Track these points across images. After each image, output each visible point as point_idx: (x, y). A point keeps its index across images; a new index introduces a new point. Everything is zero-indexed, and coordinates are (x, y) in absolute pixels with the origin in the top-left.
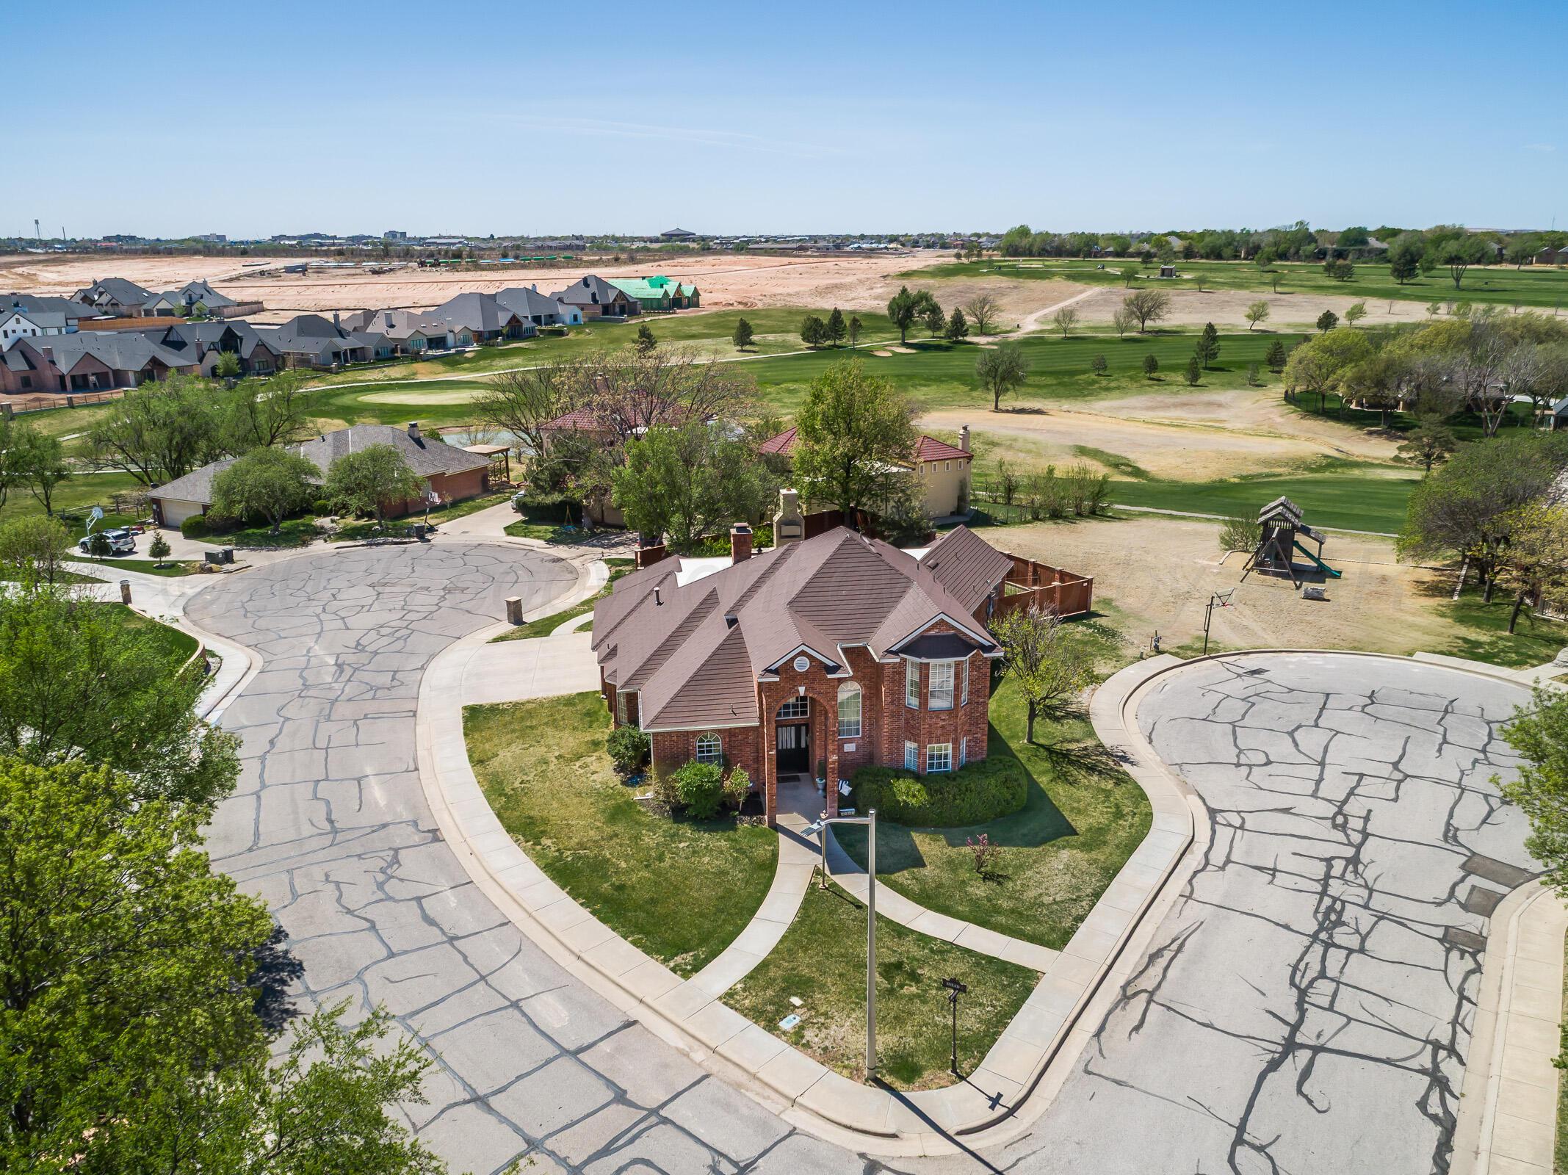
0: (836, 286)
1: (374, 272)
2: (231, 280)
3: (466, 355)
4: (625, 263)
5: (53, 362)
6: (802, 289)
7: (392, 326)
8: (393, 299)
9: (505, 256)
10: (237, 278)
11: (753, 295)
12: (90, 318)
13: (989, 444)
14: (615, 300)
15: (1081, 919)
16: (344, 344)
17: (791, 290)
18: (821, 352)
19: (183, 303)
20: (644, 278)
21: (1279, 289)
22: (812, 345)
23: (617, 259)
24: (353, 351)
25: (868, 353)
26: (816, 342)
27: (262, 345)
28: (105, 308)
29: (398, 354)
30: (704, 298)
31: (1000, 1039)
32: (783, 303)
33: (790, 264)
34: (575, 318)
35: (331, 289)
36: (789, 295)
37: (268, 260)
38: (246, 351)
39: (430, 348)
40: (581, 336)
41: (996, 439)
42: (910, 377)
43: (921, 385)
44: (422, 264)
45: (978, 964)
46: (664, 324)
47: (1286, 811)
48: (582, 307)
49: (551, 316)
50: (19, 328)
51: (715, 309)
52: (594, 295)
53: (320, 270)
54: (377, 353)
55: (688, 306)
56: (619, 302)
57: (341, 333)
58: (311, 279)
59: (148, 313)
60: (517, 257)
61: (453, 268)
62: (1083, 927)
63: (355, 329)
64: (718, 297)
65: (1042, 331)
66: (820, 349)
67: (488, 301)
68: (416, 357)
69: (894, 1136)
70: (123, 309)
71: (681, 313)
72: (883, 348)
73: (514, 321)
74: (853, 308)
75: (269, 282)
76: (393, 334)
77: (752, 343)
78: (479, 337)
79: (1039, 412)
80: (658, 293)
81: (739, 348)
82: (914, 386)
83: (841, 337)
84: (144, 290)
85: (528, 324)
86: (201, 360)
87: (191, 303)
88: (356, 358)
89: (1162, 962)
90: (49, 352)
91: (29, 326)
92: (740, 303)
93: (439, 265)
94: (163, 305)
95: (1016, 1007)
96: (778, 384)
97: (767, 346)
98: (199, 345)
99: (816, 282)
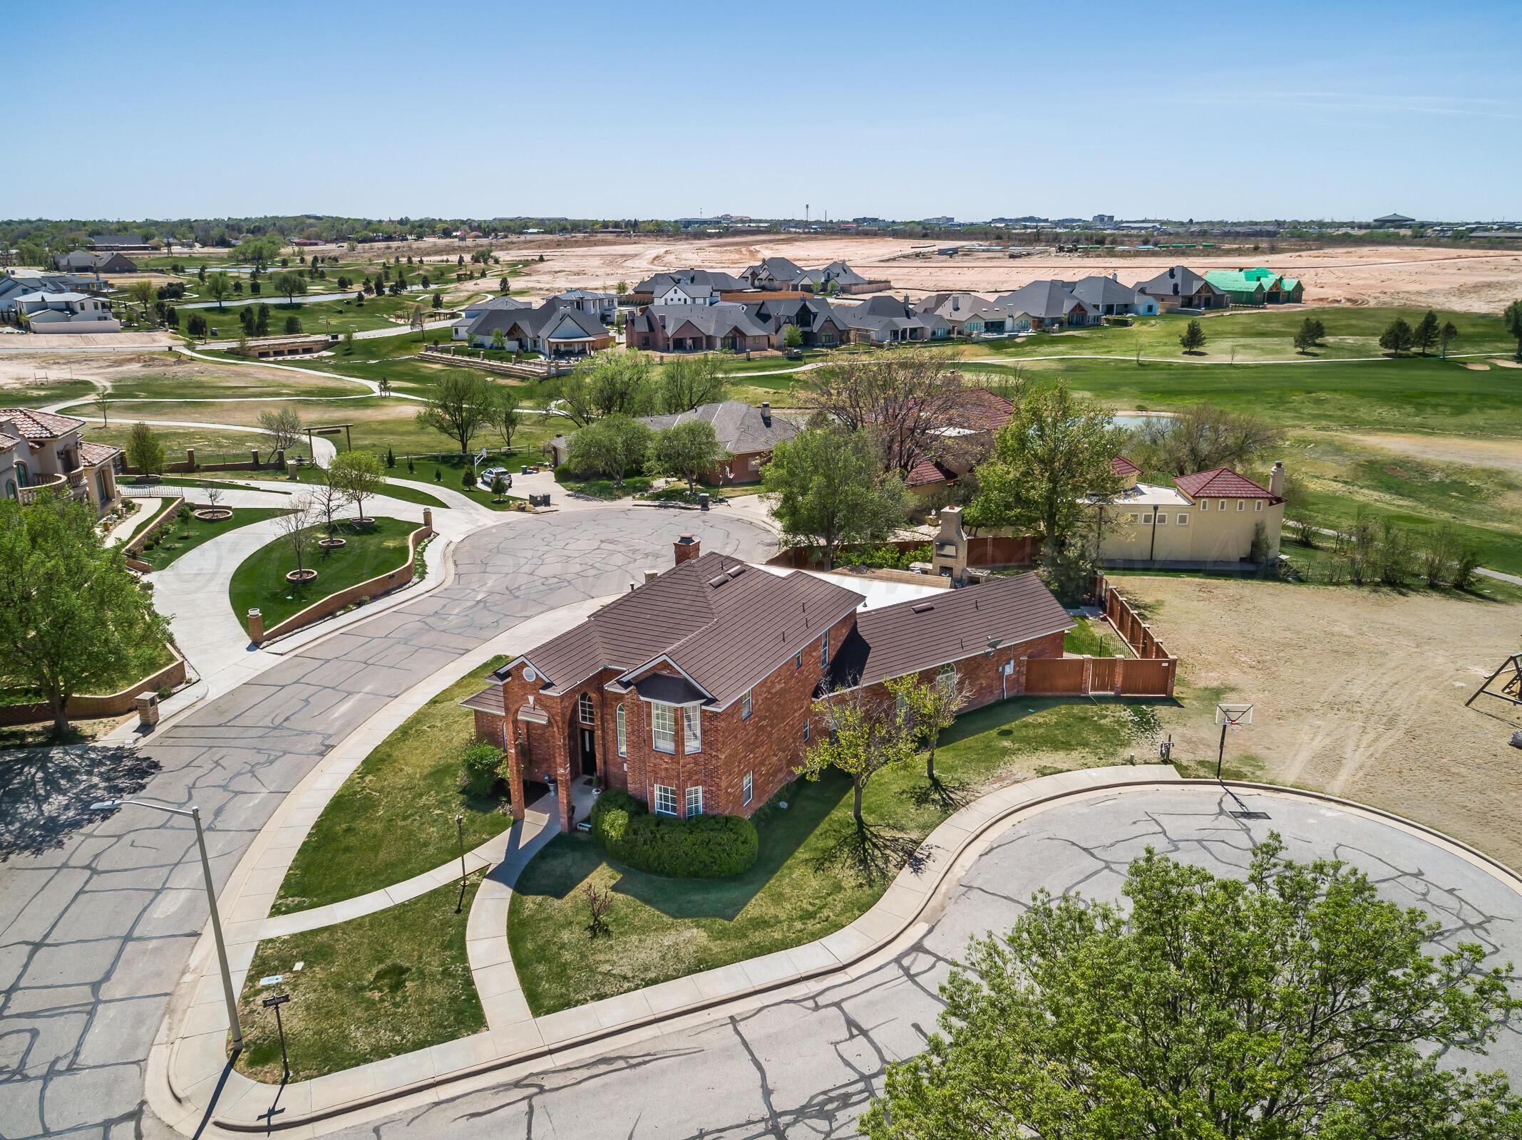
0: (1490, 285)
1: (1012, 256)
2: (888, 260)
3: (1018, 340)
4: (1263, 252)
5: (664, 327)
6: (1441, 287)
7: (957, 309)
8: (1003, 282)
9: (1146, 243)
10: (894, 259)
11: (1369, 292)
12: (740, 291)
13: (1503, 485)
14: (1199, 292)
15: (600, 997)
16: (904, 324)
17: (1423, 288)
18: (1399, 360)
19: (823, 280)
20: (1241, 270)
22: (1393, 351)
23: (1256, 249)
24: (913, 330)
25: (1459, 366)
26: (1396, 348)
27: (829, 321)
28: (763, 283)
29: (955, 336)
30: (1310, 293)
31: (362, 1067)
32: (1403, 302)
33: (1459, 257)
34: (1150, 308)
35: (960, 271)
36: (1419, 293)
37: (937, 242)
38: (816, 328)
39: (987, 331)
40: (1144, 328)
42: (1484, 396)
43: (1491, 407)
44: (1061, 249)
45: (455, 999)
46: (1242, 319)
48: (1161, 298)
49: (1126, 306)
50: (676, 297)
51: (1316, 305)
52: (1176, 286)
53: (969, 253)
54: (934, 333)
55: (1288, 301)
56: (1204, 294)
57: (908, 314)
58: (957, 261)
59: (795, 288)
60: (1156, 244)
61: (1086, 253)
62: (590, 1005)
63: (926, 311)
64: (1329, 293)
66: (1400, 356)
67: (1059, 289)
68: (967, 339)
69: (179, 1100)
70: (776, 284)
71: (1271, 309)
72: (1483, 361)
73: (1079, 308)
74: (1491, 311)
75: (918, 263)
76: (957, 316)
77: (1321, 346)
78: (1039, 323)
80: (1252, 286)
81: (1299, 350)
82: (1480, 409)
83: (1433, 344)
84: (799, 268)
85: (1092, 313)
86: (777, 332)
87: (827, 281)
88: (913, 336)
90: (663, 318)
91: (683, 296)
92: (1349, 300)
93: (1076, 250)
94: (806, 281)
95: (419, 1045)
96: (1309, 392)
97: (1338, 349)
98: (778, 319)
99: (1462, 280)
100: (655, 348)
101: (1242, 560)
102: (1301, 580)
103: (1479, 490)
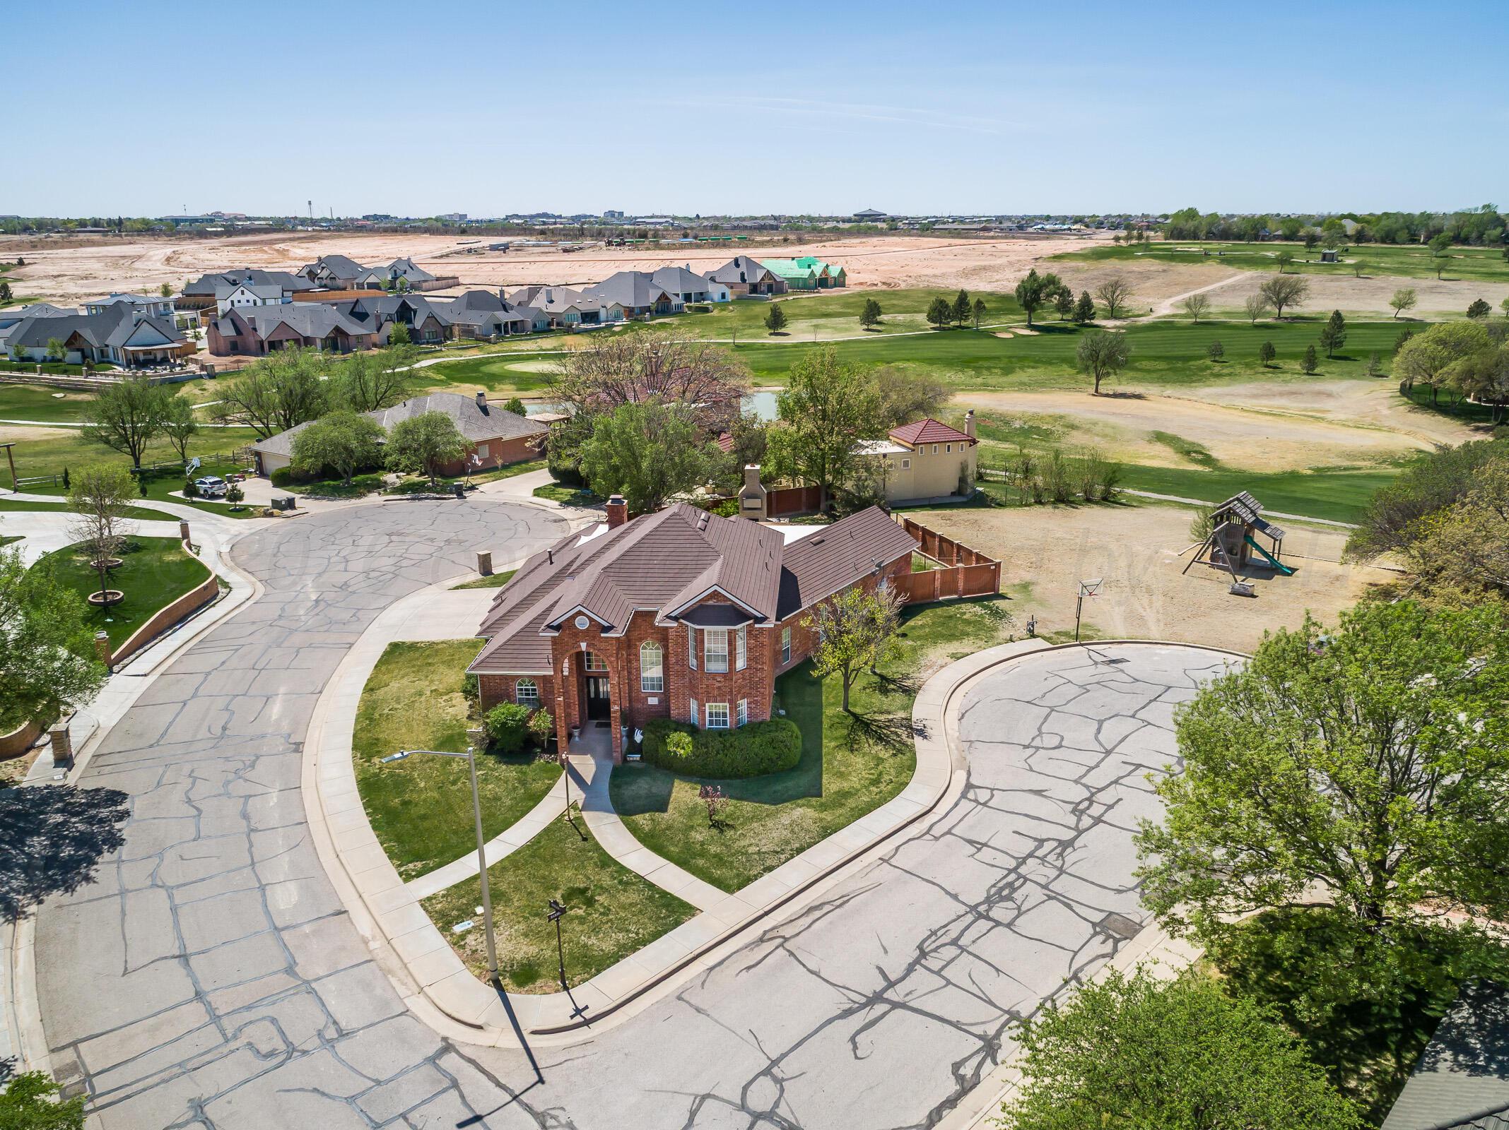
0: (985, 268)
1: (565, 251)
2: (441, 257)
3: (615, 329)
4: (793, 244)
5: (255, 329)
6: (949, 270)
7: (551, 302)
8: (572, 276)
9: (686, 236)
10: (447, 256)
11: (898, 276)
12: (307, 291)
13: (1068, 427)
14: (762, 279)
15: (770, 869)
16: (504, 317)
17: (937, 272)
18: (944, 332)
19: (389, 277)
20: (793, 259)
21: (1444, 275)
22: (938, 325)
23: (786, 240)
24: (514, 323)
25: (989, 334)
26: (940, 323)
27: (431, 317)
28: (324, 282)
29: (554, 327)
30: (851, 278)
31: (623, 962)
32: (926, 283)
33: (950, 245)
34: (723, 296)
35: (521, 265)
36: (935, 276)
37: (480, 238)
38: (418, 323)
39: (584, 322)
40: (724, 313)
41: (1076, 423)
42: (1021, 359)
43: (1029, 367)
44: (609, 243)
45: (651, 898)
46: (804, 303)
47: (1039, 793)
48: (731, 286)
49: (701, 294)
50: (243, 299)
51: (858, 289)
52: (743, 274)
53: (520, 248)
54: (535, 326)
55: (835, 286)
56: (767, 281)
57: (505, 308)
58: (511, 256)
59: (360, 286)
60: (695, 238)
61: (635, 247)
62: (767, 876)
63: (519, 304)
64: (867, 277)
65: (1174, 316)
66: (944, 329)
67: (643, 280)
68: (569, 330)
69: (480, 1027)
70: (340, 283)
71: (824, 293)
72: (1006, 330)
73: (664, 297)
74: (994, 290)
75: (473, 259)
76: (552, 308)
77: (880, 323)
78: (630, 312)
79: (1139, 397)
80: (806, 273)
81: (866, 327)
82: (1022, 368)
83: (967, 318)
84: (360, 266)
85: (675, 301)
86: (378, 330)
87: (395, 278)
88: (515, 330)
89: (817, 914)
90: (252, 320)
91: (252, 297)
92: (884, 283)
93: (624, 244)
94: (372, 279)
95: (656, 936)
96: (888, 363)
97: (896, 325)
98: (378, 317)
99: (964, 264)
100: (246, 352)
101: (953, 494)
102: (1001, 505)
103: (1052, 433)
